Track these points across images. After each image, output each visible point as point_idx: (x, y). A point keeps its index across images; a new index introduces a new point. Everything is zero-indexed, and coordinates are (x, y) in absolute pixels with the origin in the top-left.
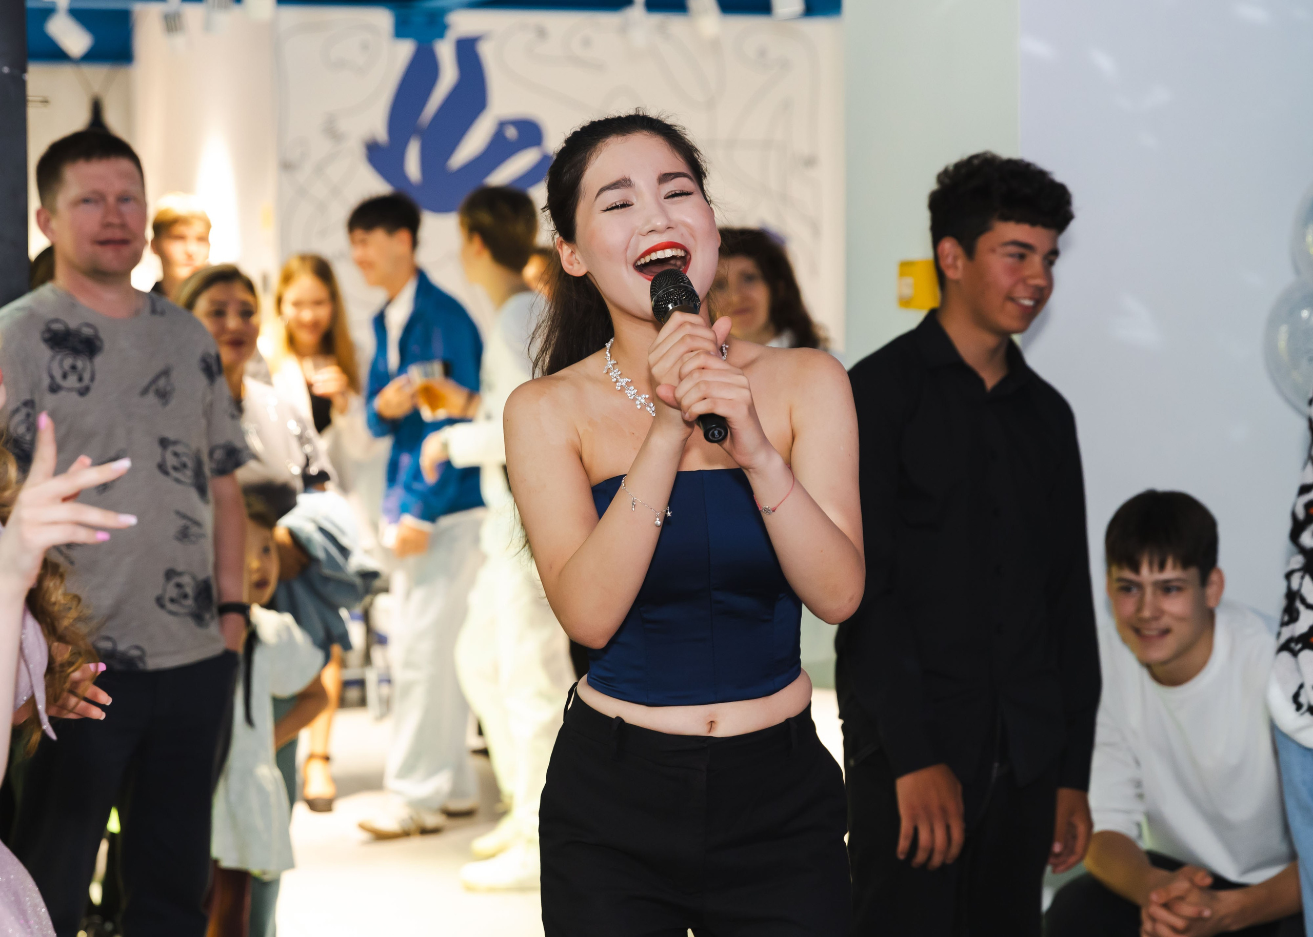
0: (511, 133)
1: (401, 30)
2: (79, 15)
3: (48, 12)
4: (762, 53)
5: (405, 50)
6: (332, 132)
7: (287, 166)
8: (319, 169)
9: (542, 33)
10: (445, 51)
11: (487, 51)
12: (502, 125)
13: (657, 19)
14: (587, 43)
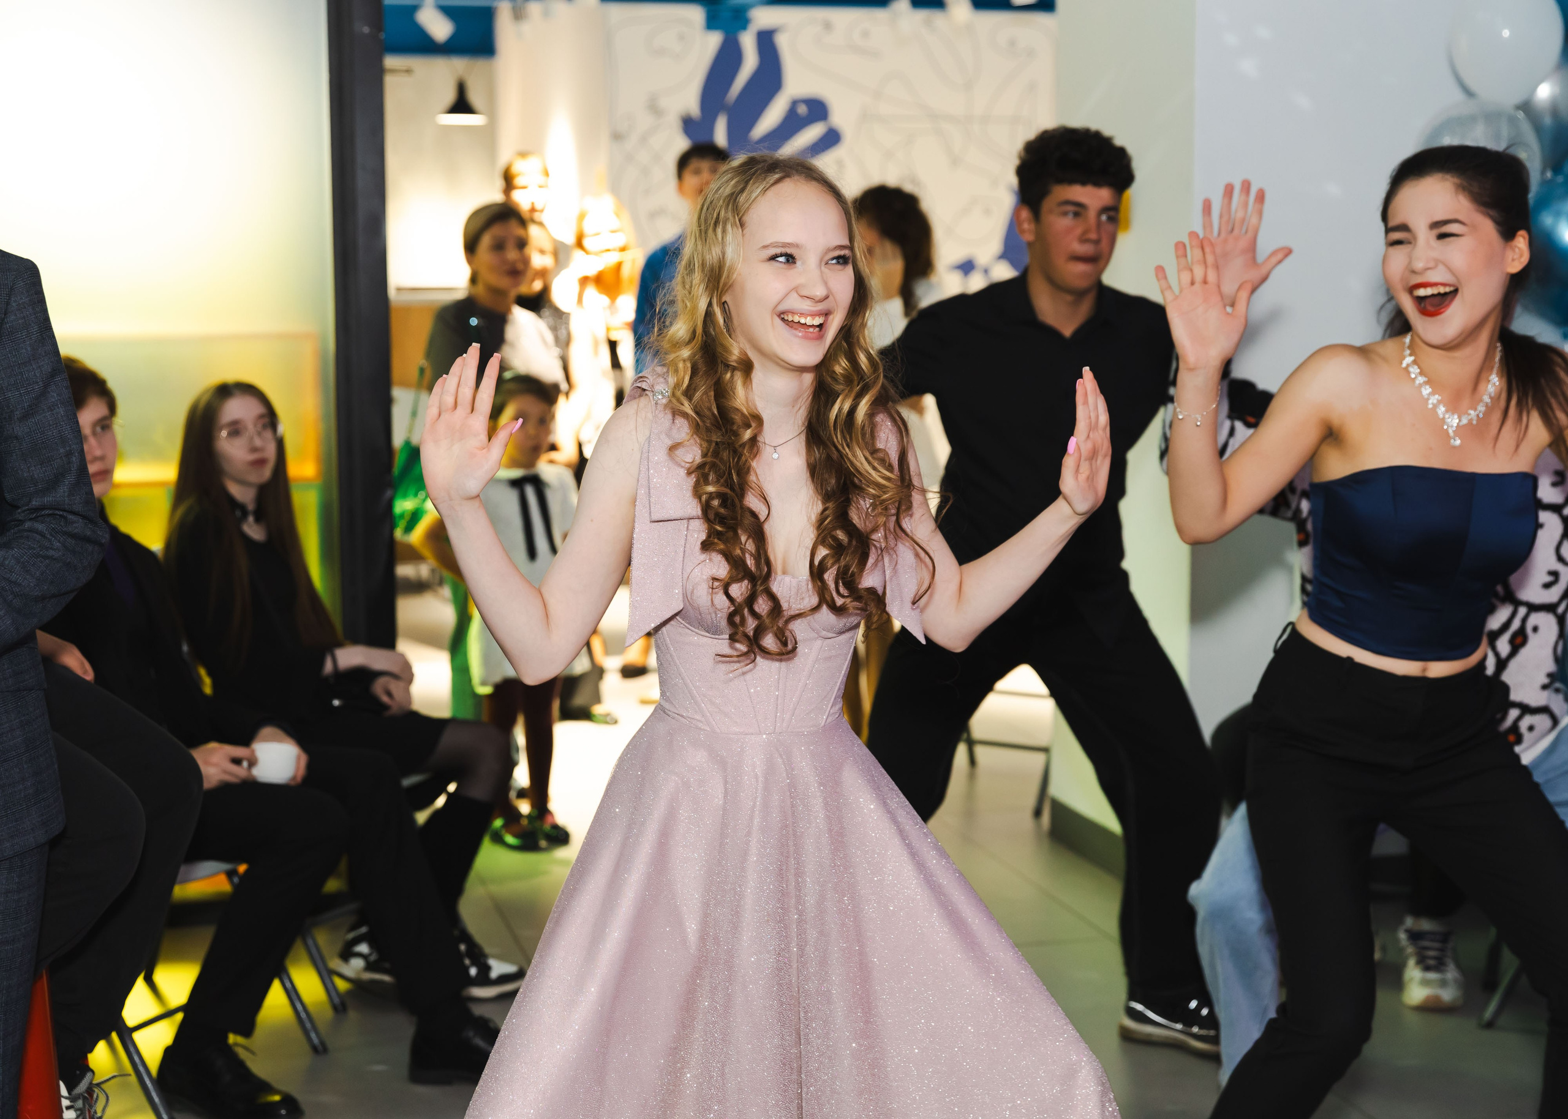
0: (802, 110)
1: (711, 23)
2: (448, 11)
3: (414, 9)
4: (1012, 43)
5: (714, 40)
6: (654, 108)
7: (617, 137)
8: (644, 139)
9: (828, 26)
10: (748, 42)
11: (782, 42)
12: (795, 103)
13: (922, 14)
14: (866, 34)
